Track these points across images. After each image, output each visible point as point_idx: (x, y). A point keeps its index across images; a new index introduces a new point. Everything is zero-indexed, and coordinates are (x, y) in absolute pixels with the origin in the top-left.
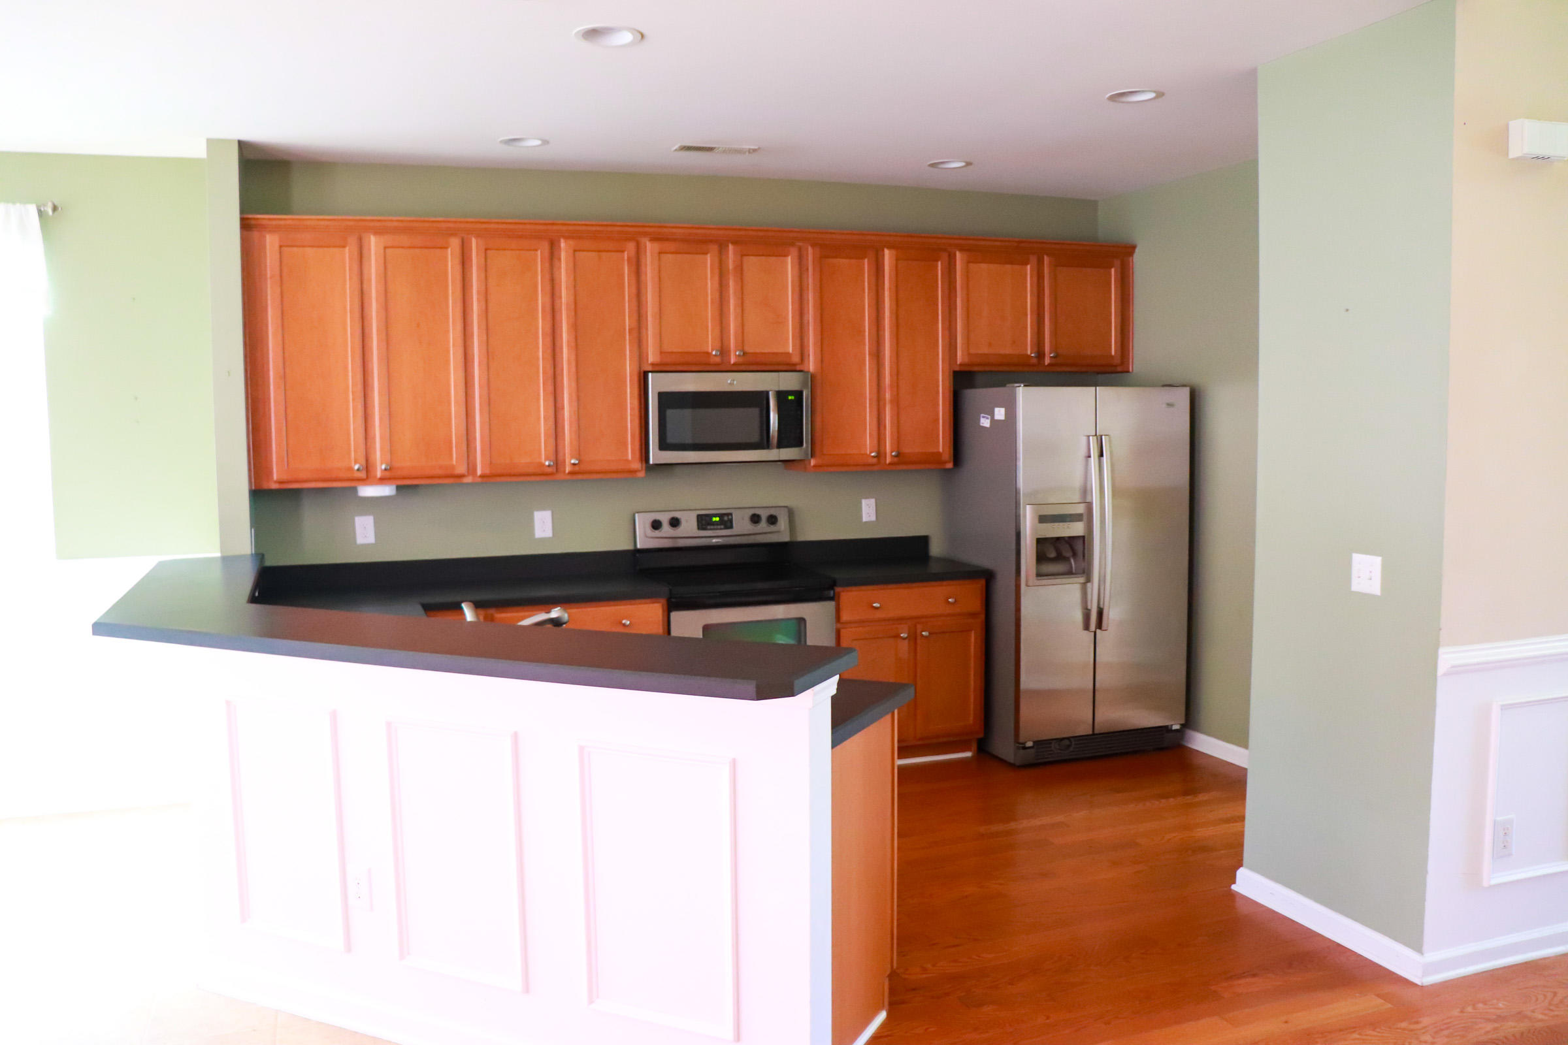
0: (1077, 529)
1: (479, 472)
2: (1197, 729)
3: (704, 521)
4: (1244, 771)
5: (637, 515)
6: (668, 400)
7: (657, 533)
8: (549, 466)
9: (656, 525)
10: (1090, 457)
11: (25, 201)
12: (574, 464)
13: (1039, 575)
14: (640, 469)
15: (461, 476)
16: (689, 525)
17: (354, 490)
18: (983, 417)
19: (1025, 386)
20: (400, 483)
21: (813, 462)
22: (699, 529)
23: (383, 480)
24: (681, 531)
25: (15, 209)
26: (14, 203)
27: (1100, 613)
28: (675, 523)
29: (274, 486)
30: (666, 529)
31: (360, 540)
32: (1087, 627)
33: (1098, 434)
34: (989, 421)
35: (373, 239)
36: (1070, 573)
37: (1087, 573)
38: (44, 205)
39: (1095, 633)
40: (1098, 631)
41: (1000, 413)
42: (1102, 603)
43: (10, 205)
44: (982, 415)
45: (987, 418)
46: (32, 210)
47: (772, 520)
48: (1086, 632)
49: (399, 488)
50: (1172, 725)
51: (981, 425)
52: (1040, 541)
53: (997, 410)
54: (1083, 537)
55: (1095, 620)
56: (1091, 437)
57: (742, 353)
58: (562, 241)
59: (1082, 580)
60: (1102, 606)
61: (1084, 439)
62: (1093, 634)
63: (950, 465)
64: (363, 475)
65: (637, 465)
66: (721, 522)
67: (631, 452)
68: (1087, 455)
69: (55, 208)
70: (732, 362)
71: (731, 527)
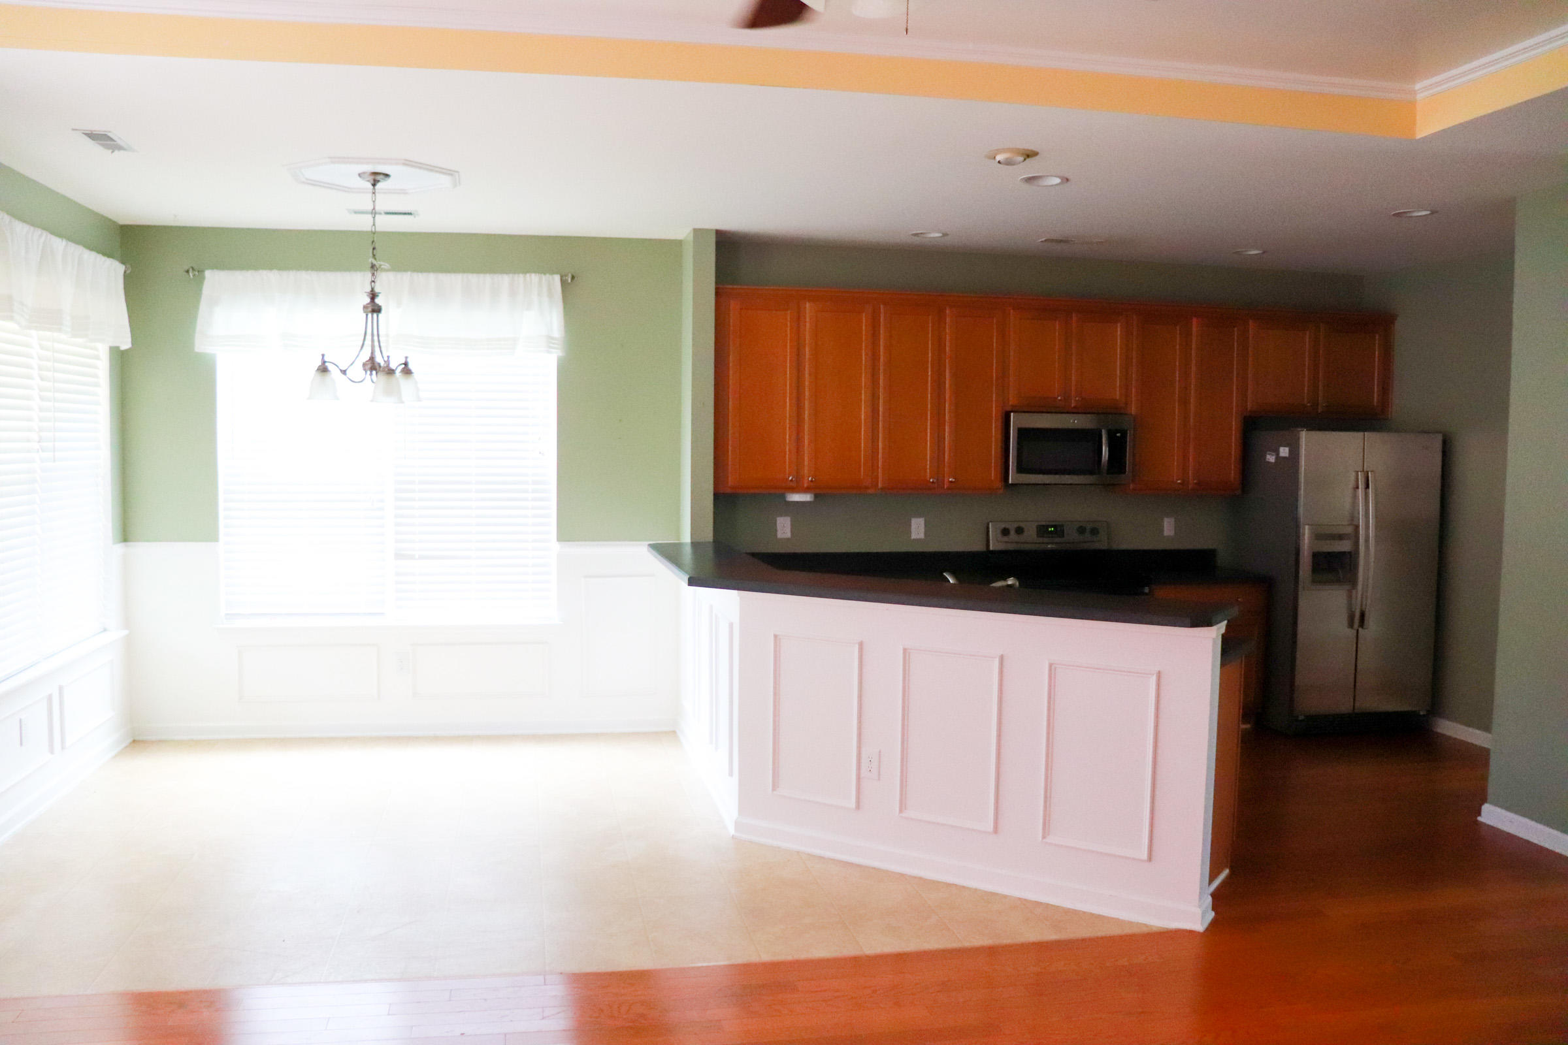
0: (1345, 546)
1: (880, 485)
2: (1441, 715)
3: (1042, 530)
4: (1487, 751)
5: (990, 524)
6: (1025, 434)
7: (1005, 539)
8: (933, 482)
9: (1005, 532)
10: (1358, 488)
11: (552, 272)
12: (951, 482)
13: (1314, 582)
14: (1000, 486)
15: (867, 488)
16: (1031, 533)
17: (783, 496)
18: (1269, 454)
19: (1307, 430)
20: (818, 491)
21: (1132, 486)
22: (1038, 537)
23: (806, 490)
24: (1022, 538)
25: (545, 278)
26: (545, 274)
27: (1362, 615)
28: (1019, 531)
29: (729, 491)
30: (1013, 536)
31: (780, 535)
32: (1351, 625)
33: (1365, 470)
34: (1274, 457)
35: (808, 305)
36: (1338, 581)
37: (1353, 581)
38: (566, 276)
39: (1358, 631)
40: (1360, 629)
41: (1284, 452)
42: (1364, 607)
43: (543, 275)
44: (1268, 452)
45: (1273, 455)
46: (557, 278)
47: (1094, 531)
48: (1350, 629)
49: (816, 496)
50: (1419, 711)
51: (1267, 460)
52: (1316, 556)
53: (1282, 449)
54: (1350, 553)
55: (1358, 620)
56: (1359, 473)
57: (1080, 399)
58: (947, 308)
59: (1347, 587)
60: (1364, 609)
61: (1354, 474)
62: (1355, 632)
63: (1239, 492)
64: (794, 485)
65: (998, 484)
66: (1055, 532)
67: (994, 474)
68: (1355, 486)
69: (573, 278)
70: (1073, 405)
71: (1063, 536)
